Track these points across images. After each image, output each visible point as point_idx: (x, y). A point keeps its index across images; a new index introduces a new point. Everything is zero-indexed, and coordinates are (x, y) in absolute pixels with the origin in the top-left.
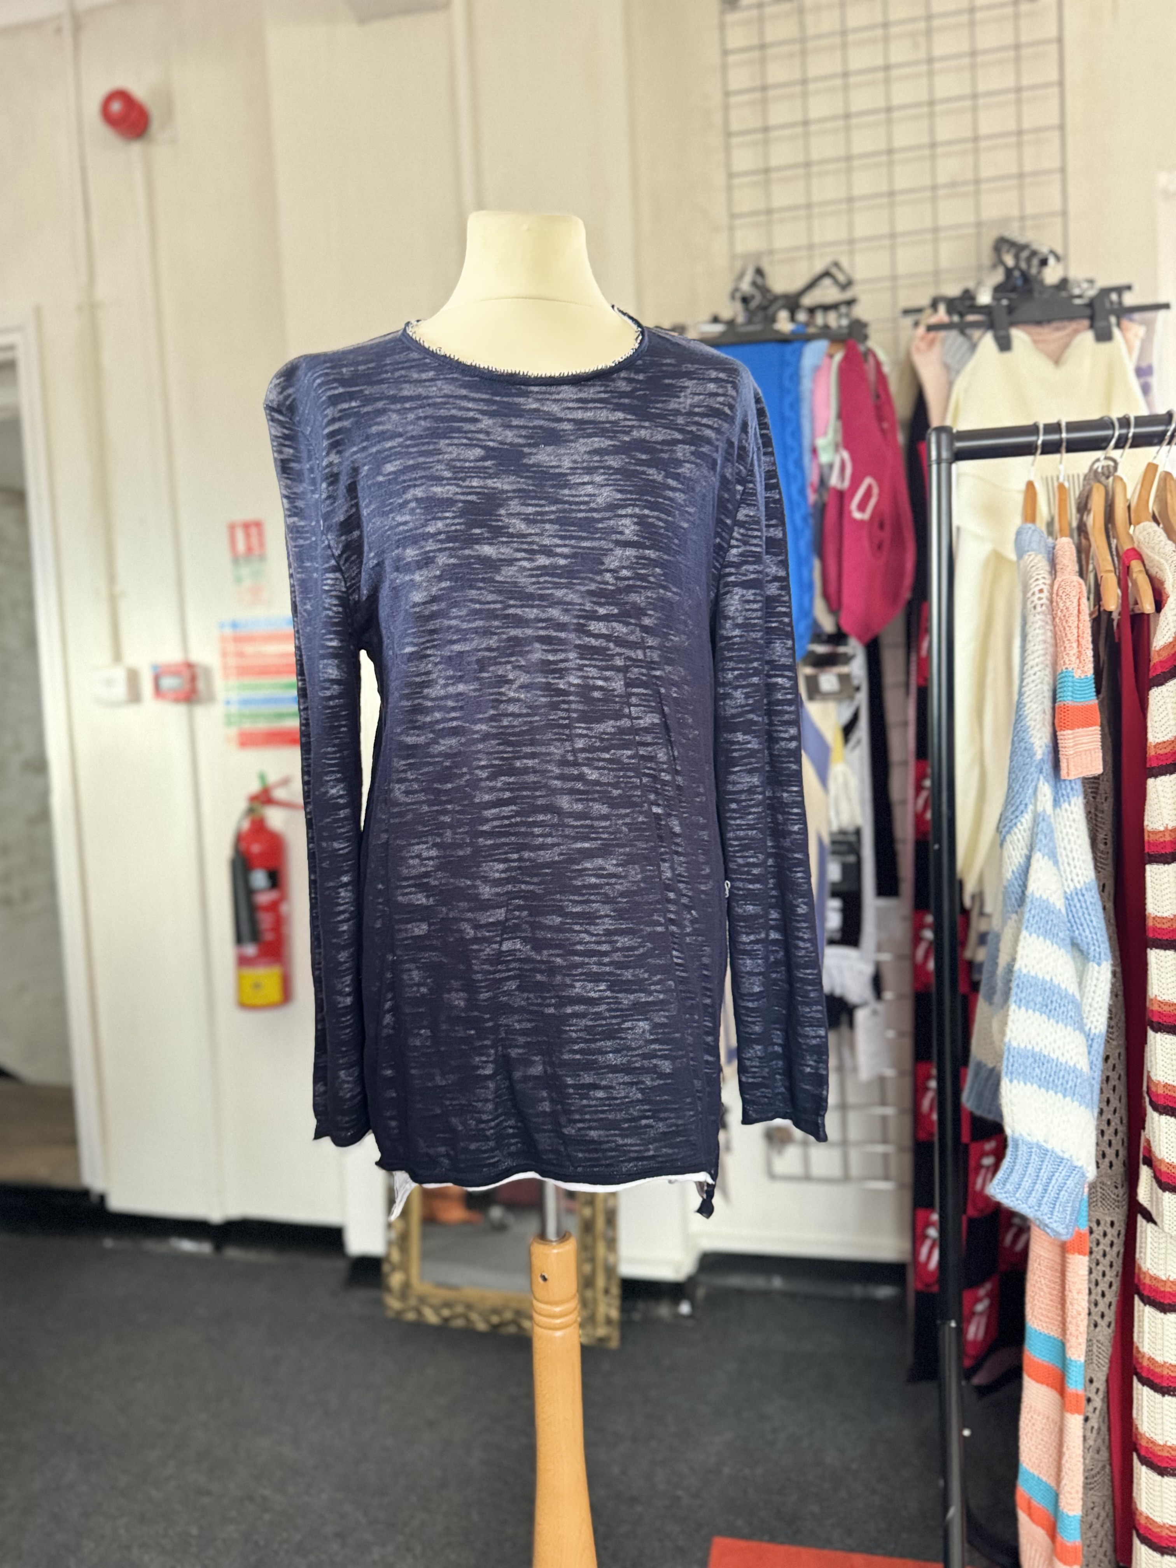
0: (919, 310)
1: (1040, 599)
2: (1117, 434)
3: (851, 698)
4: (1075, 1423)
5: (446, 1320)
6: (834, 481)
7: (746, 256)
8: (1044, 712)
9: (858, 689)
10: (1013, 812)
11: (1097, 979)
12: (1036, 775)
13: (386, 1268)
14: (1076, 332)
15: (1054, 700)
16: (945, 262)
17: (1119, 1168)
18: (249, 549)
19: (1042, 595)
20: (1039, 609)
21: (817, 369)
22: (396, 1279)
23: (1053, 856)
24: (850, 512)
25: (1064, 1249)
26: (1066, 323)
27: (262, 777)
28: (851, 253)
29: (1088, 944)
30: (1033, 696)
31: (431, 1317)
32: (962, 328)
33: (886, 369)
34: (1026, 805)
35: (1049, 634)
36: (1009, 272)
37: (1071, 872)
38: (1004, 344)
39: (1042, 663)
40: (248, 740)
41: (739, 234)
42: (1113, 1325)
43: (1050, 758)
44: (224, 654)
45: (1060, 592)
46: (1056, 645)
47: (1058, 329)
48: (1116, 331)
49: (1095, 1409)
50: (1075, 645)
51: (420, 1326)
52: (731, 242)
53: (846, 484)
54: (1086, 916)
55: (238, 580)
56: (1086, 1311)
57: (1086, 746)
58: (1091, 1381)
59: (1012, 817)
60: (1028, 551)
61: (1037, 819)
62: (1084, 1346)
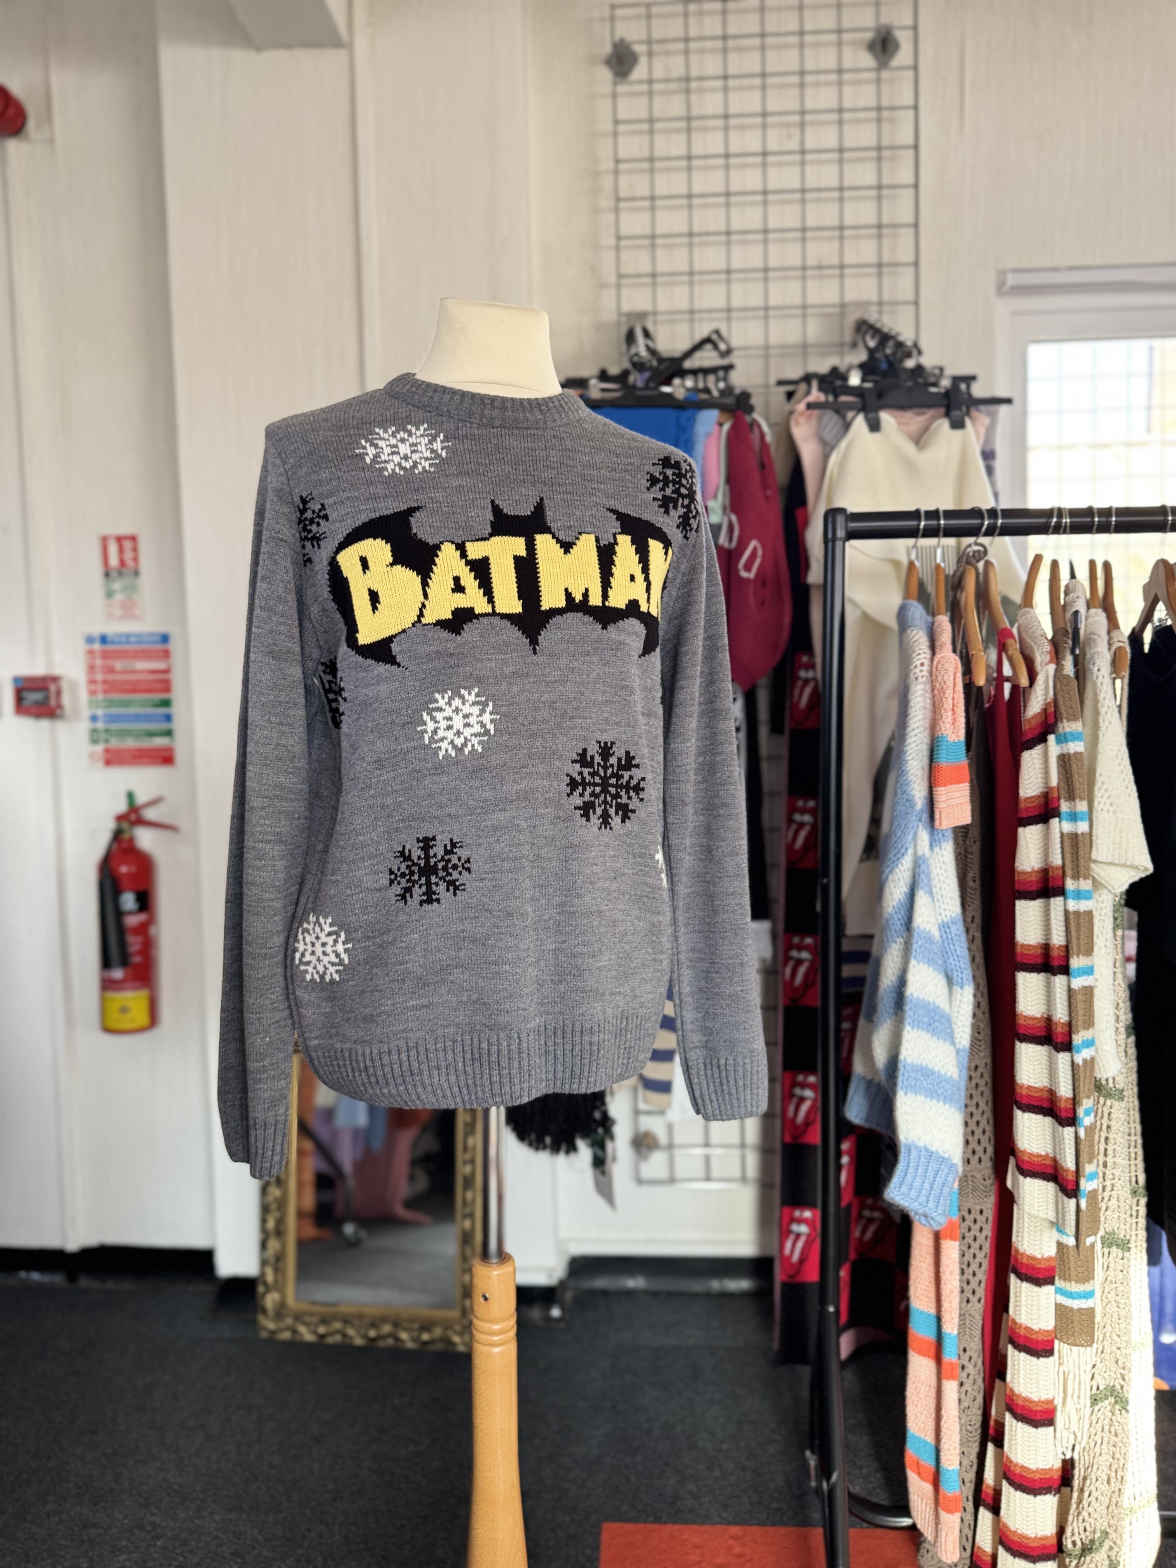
0: (792, 383)
1: (921, 671)
2: (986, 523)
4: (951, 1388)
5: (322, 1337)
6: (722, 540)
7: (629, 315)
8: (923, 769)
10: (894, 855)
11: (961, 1001)
12: (915, 823)
13: (261, 1289)
14: (934, 418)
15: (931, 759)
16: (812, 337)
17: (987, 1164)
18: (122, 563)
19: (922, 668)
20: (921, 680)
21: (708, 437)
22: (270, 1300)
23: (931, 893)
24: (737, 571)
25: (937, 1237)
26: (925, 410)
27: (130, 796)
28: (729, 319)
29: (952, 970)
30: (914, 754)
31: (307, 1335)
32: (839, 410)
33: (769, 438)
34: (907, 849)
35: (929, 702)
36: (871, 352)
37: (940, 907)
38: (874, 426)
39: (922, 726)
40: (113, 759)
41: (626, 294)
42: (983, 1301)
43: (926, 808)
44: (91, 668)
45: (939, 667)
46: (934, 712)
47: (918, 414)
48: (968, 422)
49: (968, 1375)
50: (952, 712)
51: (293, 1344)
52: (619, 299)
53: (734, 544)
55: (109, 594)
56: (958, 1289)
57: (957, 801)
58: (965, 1350)
59: (894, 859)
60: (911, 627)
61: (918, 862)
62: (956, 1320)
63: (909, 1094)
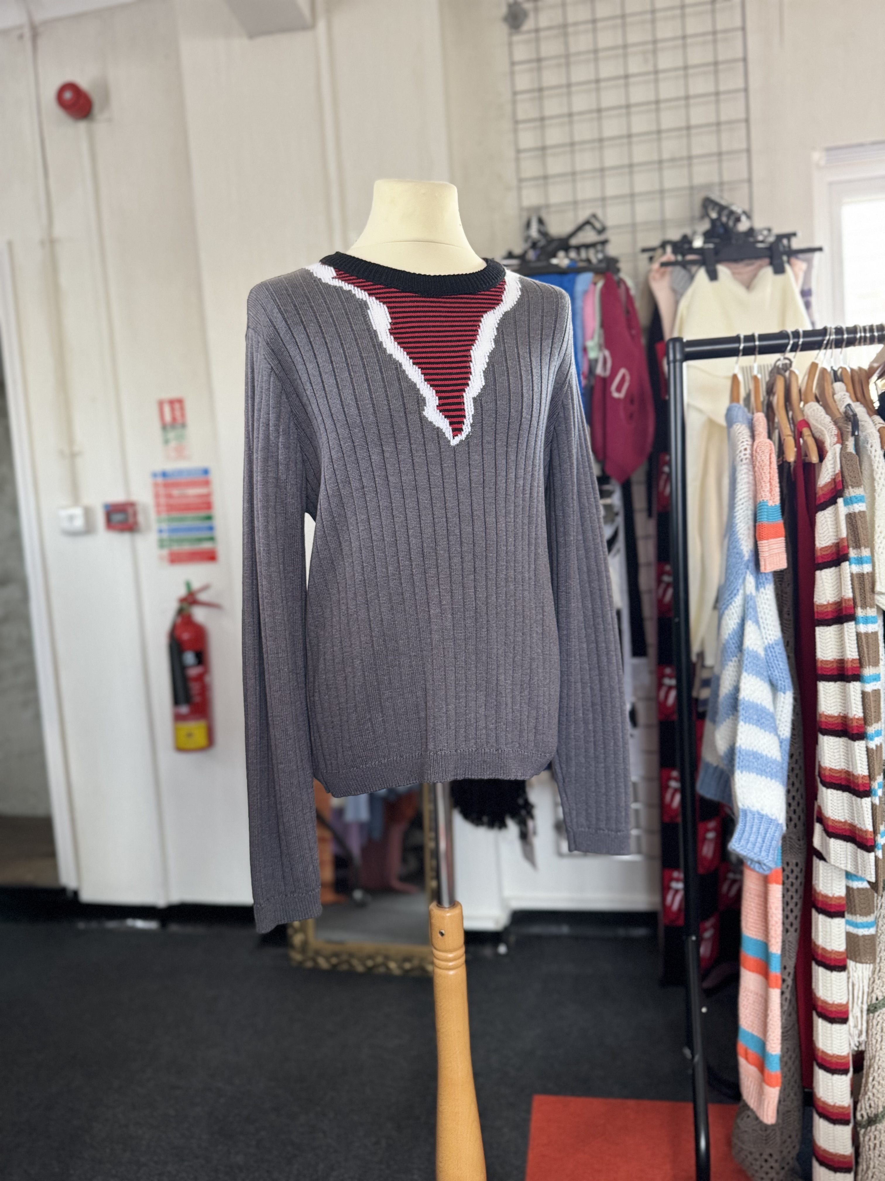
0: (653, 249)
1: (745, 454)
2: (791, 342)
3: (613, 520)
4: (775, 995)
5: (334, 966)
6: (599, 370)
7: (530, 209)
8: (749, 529)
9: (617, 514)
10: (729, 595)
11: (784, 703)
12: (744, 571)
13: (290, 931)
14: (761, 267)
15: (755, 520)
16: (669, 215)
17: (801, 827)
18: (174, 419)
19: (745, 452)
20: (744, 461)
21: (585, 293)
22: (297, 939)
23: (757, 622)
24: (610, 393)
25: (766, 880)
26: (753, 261)
27: (188, 584)
28: (604, 207)
29: (778, 680)
30: (742, 518)
31: (324, 964)
32: (684, 265)
33: (633, 292)
34: (738, 590)
35: (751, 477)
36: (713, 222)
37: (766, 633)
38: (713, 276)
39: (747, 497)
40: (175, 559)
41: (525, 192)
42: (798, 930)
43: (753, 559)
44: (157, 496)
45: (758, 450)
46: (755, 485)
47: (748, 265)
48: (787, 267)
49: (788, 986)
50: (768, 485)
51: (316, 970)
52: (520, 197)
53: (608, 373)
54: (776, 661)
55: (166, 442)
57: (776, 551)
59: (729, 598)
60: (736, 422)
61: (747, 600)
62: (779, 945)
63: (744, 772)
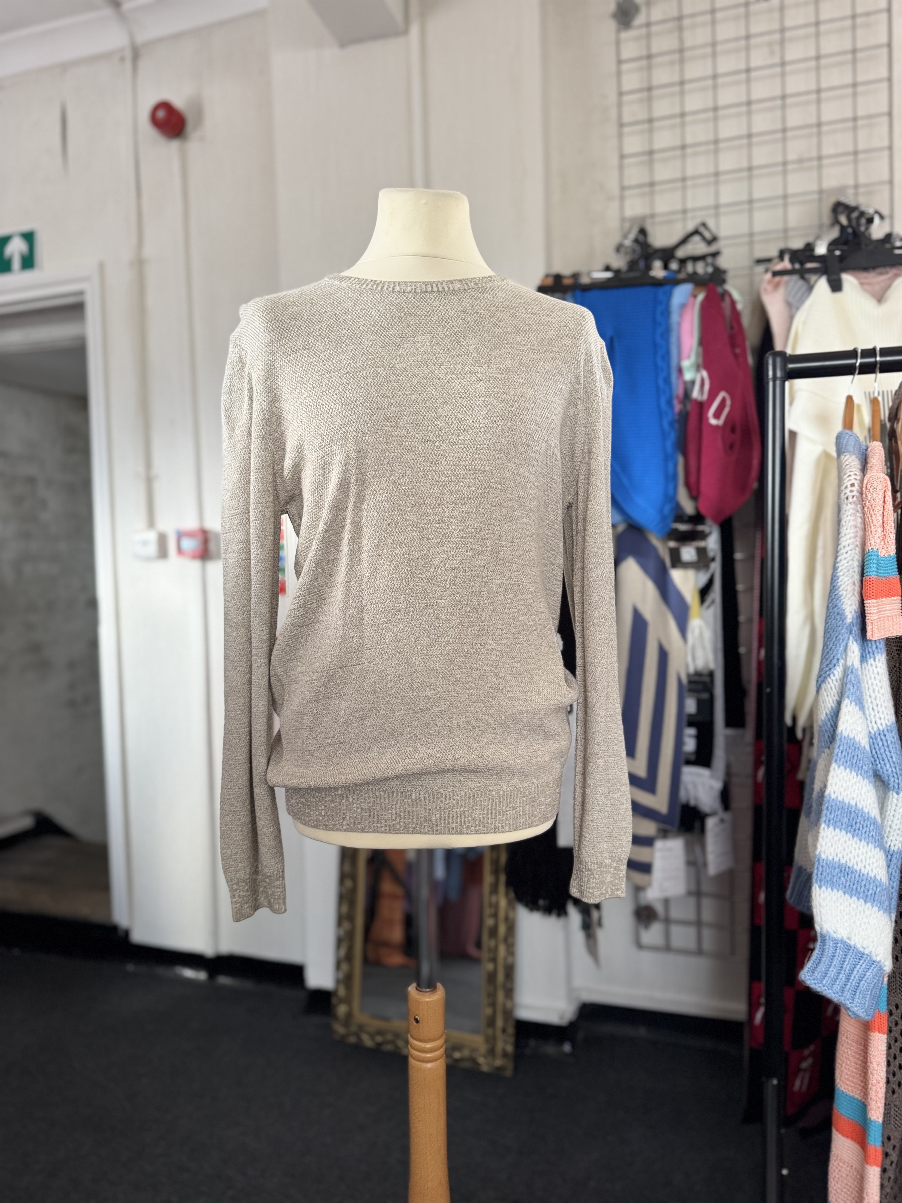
0: (769, 260)
1: (851, 491)
3: (707, 567)
4: (874, 1173)
5: (379, 1045)
6: (695, 394)
7: (633, 220)
8: (854, 584)
9: (713, 559)
10: (827, 665)
11: (896, 805)
12: (846, 636)
13: (334, 1001)
15: (862, 574)
16: (792, 222)
19: (853, 489)
20: (850, 500)
21: (683, 306)
22: (342, 1010)
23: (860, 703)
24: (707, 419)
26: (888, 269)
28: (717, 216)
29: (889, 776)
30: (845, 570)
31: (368, 1042)
32: (803, 274)
33: (739, 307)
34: (838, 659)
35: (859, 520)
36: (843, 228)
37: (875, 716)
38: (836, 286)
39: (853, 544)
41: (628, 203)
43: (857, 621)
45: (869, 488)
46: (864, 529)
47: (881, 274)
49: (891, 1163)
50: (880, 530)
51: (358, 1047)
52: (622, 208)
53: (705, 397)
54: (887, 753)
56: (884, 1080)
57: (889, 613)
58: (889, 1138)
59: (827, 669)
60: (844, 452)
61: (847, 672)
62: (882, 1110)
